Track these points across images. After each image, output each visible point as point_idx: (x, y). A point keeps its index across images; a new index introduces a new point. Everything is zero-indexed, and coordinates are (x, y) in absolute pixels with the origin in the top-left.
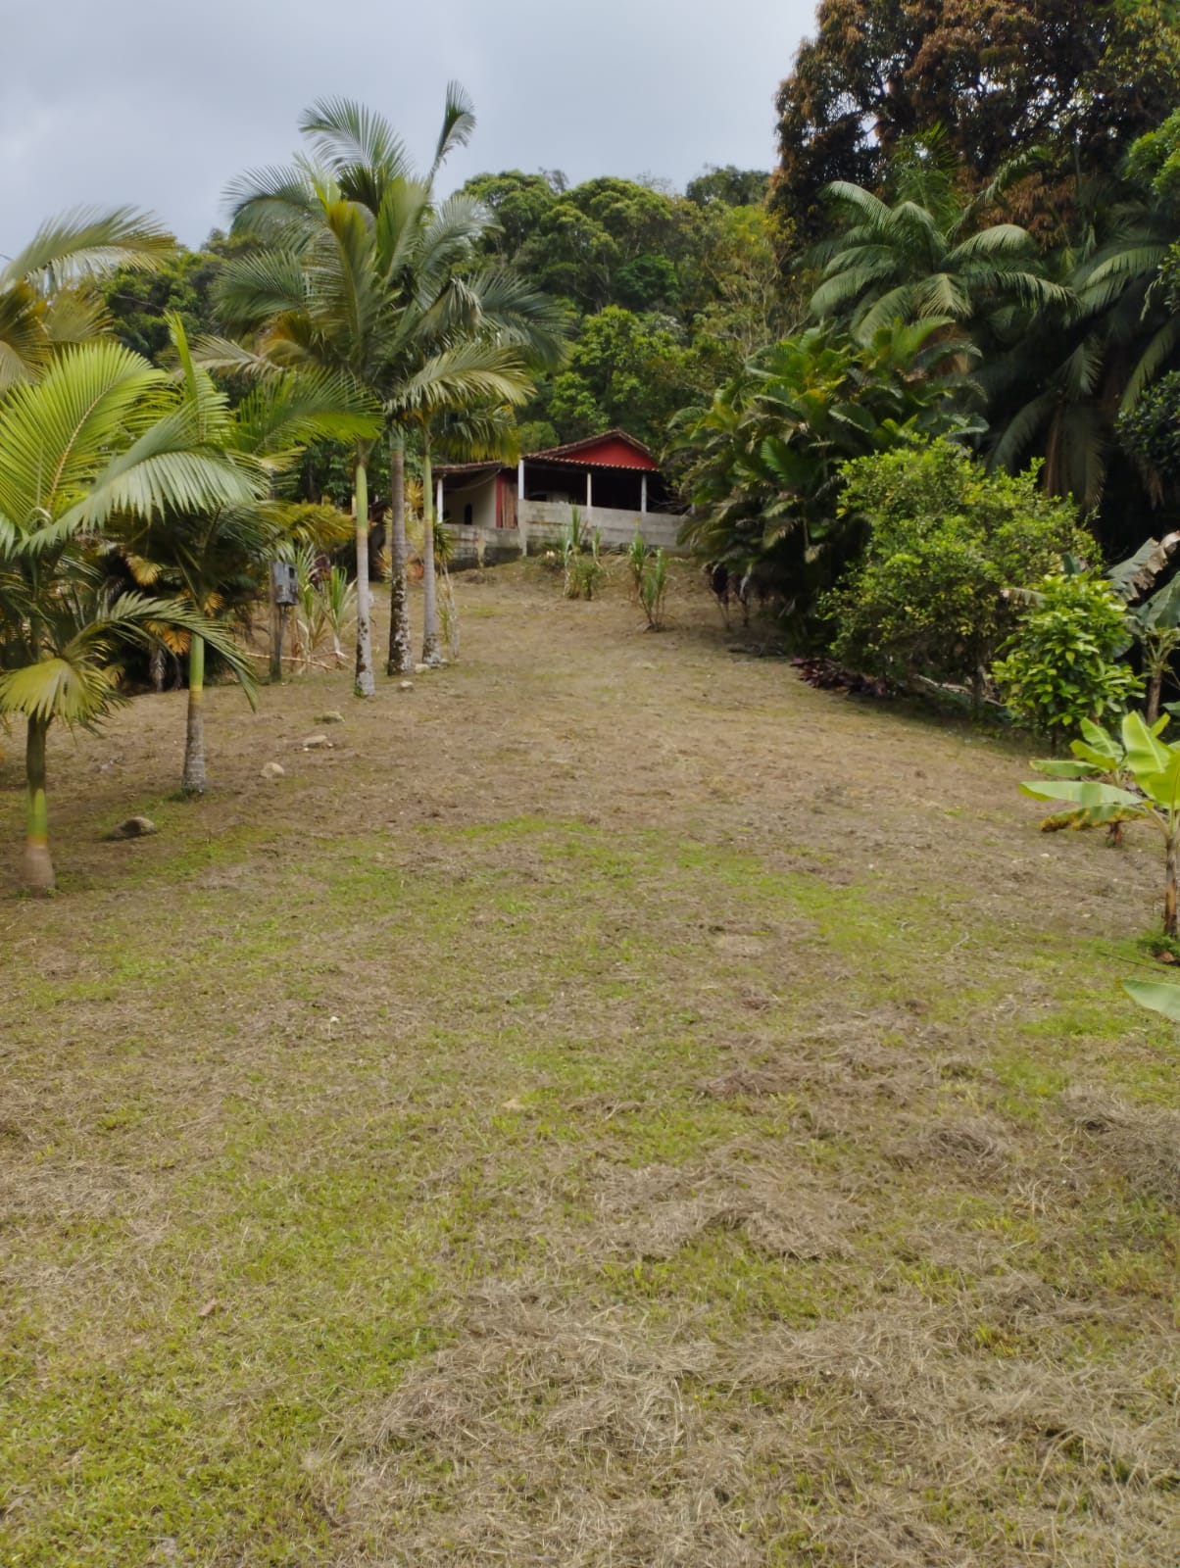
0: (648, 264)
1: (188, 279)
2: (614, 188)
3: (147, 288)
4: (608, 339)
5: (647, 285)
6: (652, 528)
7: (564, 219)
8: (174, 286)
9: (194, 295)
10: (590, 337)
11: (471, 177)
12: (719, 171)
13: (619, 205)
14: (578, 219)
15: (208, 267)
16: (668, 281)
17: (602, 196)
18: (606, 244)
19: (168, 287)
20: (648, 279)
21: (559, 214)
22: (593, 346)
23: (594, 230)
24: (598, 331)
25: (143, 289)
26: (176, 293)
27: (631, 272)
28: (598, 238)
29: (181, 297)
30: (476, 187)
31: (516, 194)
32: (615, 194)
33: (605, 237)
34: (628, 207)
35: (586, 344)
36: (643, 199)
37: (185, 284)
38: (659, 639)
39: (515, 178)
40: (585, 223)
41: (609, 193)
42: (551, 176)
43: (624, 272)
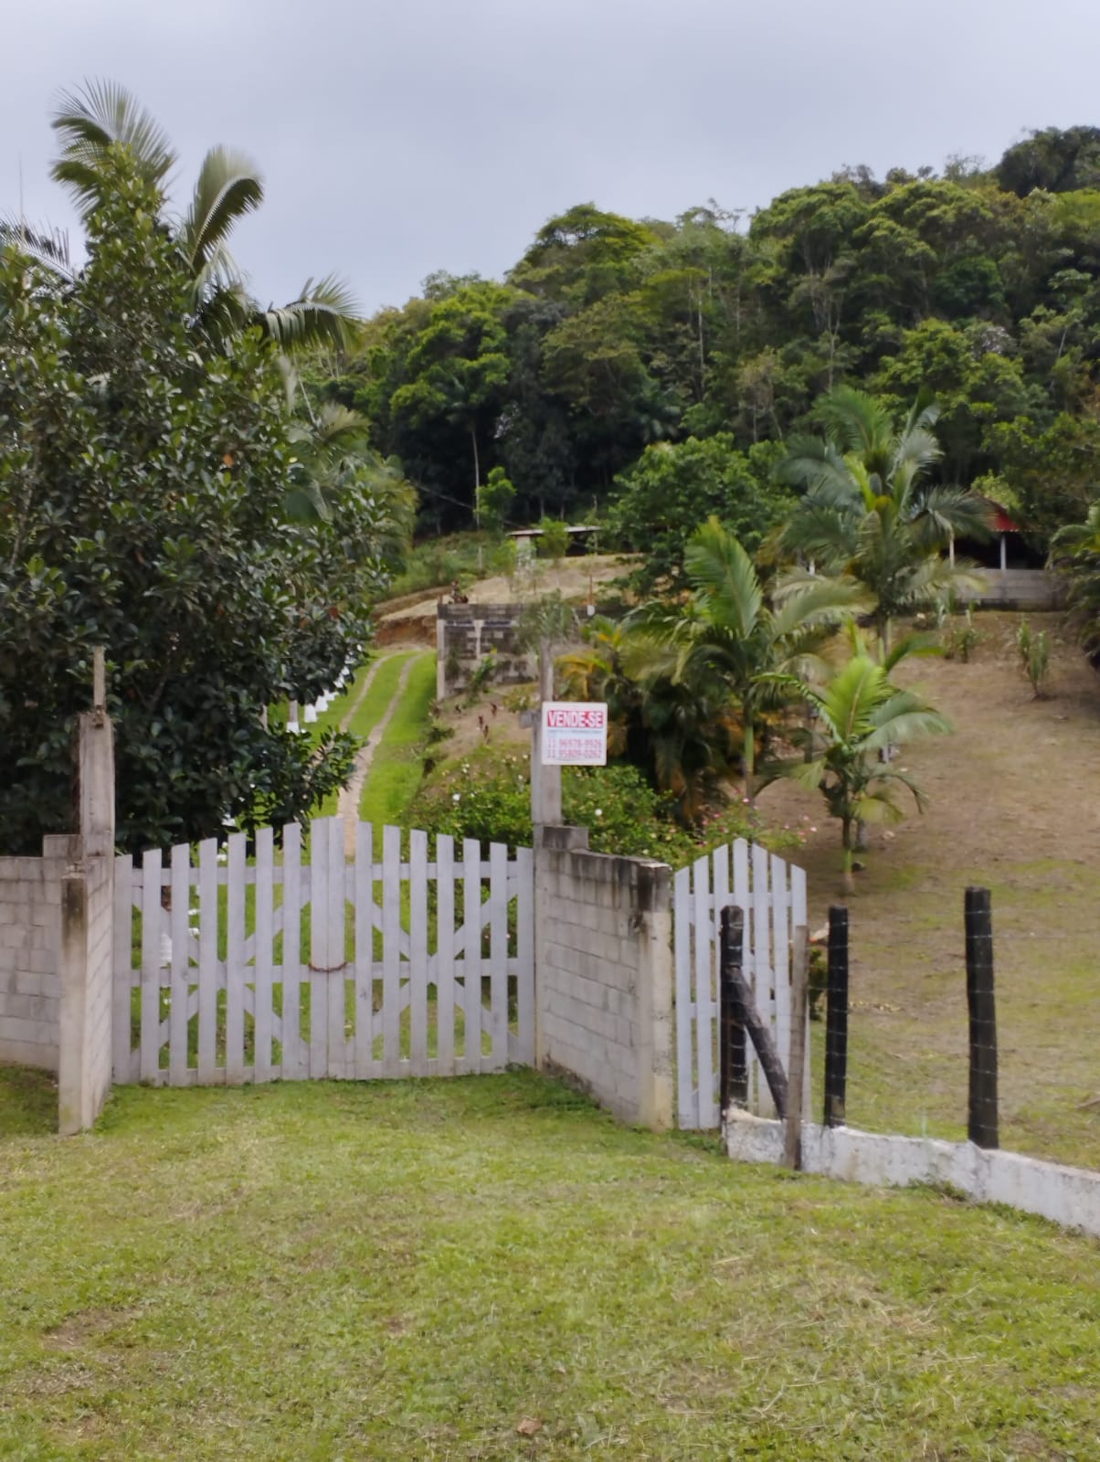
0: (969, 268)
1: (498, 320)
2: (928, 194)
3: (461, 332)
4: (930, 354)
5: (968, 290)
6: (1011, 584)
7: (877, 233)
8: (486, 328)
9: (504, 334)
10: (911, 353)
11: (778, 195)
12: (1038, 134)
13: (935, 213)
14: (892, 230)
15: (517, 306)
16: (992, 283)
17: (917, 205)
18: (923, 253)
19: (480, 328)
20: (969, 284)
21: (872, 229)
22: (914, 363)
23: (910, 240)
24: (919, 347)
25: (459, 334)
26: (488, 334)
27: (950, 278)
28: (914, 248)
29: (493, 338)
30: (782, 206)
31: (825, 209)
32: (929, 200)
33: (922, 246)
34: (945, 212)
35: (906, 361)
36: (960, 204)
37: (496, 324)
38: (1045, 709)
39: (824, 191)
40: (899, 234)
41: (924, 200)
42: (855, 171)
43: (943, 279)
